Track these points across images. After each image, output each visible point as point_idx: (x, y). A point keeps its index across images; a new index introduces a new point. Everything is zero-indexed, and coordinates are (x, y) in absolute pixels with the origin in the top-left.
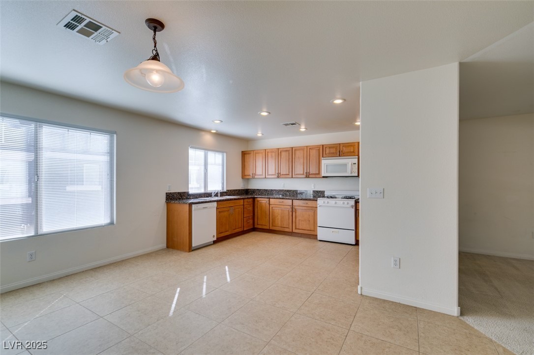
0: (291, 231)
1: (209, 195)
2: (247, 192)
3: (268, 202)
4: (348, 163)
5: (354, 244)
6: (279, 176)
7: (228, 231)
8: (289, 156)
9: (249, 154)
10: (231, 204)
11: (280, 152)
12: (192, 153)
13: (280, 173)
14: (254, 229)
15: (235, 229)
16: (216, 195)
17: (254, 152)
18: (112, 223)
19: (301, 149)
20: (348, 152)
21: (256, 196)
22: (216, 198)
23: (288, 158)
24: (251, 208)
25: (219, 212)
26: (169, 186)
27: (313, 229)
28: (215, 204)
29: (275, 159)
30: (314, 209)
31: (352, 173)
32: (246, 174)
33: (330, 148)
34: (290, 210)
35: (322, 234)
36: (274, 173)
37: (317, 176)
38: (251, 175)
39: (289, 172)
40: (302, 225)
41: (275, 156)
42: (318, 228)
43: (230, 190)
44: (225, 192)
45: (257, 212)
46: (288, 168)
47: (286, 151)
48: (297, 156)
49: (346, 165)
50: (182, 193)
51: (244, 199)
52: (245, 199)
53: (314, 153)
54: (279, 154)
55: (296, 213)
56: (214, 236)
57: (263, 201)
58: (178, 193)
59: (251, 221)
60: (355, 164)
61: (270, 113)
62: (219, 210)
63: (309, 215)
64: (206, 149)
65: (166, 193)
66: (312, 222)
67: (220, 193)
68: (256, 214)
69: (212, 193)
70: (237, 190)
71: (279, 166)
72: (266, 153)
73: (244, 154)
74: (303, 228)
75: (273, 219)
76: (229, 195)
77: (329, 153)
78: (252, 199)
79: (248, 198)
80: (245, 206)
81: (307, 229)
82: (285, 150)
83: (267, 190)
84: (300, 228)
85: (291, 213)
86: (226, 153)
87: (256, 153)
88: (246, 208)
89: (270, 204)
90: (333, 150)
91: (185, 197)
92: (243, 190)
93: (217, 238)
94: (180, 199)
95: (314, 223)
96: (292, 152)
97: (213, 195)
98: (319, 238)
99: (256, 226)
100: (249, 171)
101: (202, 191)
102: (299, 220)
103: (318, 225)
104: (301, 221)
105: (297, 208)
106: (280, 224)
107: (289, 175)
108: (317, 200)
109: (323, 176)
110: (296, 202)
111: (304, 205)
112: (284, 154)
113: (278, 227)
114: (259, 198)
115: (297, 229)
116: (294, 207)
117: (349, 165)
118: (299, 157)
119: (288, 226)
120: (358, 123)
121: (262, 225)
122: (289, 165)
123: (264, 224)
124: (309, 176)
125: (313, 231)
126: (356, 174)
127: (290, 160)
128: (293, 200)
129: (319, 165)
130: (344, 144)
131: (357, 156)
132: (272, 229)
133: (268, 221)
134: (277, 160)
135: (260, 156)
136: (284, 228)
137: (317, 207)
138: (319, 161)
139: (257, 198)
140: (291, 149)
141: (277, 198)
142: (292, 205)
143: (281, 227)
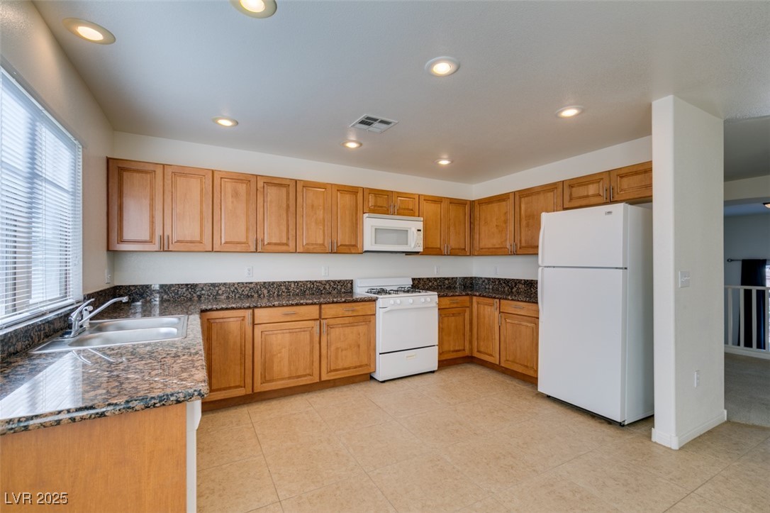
0: (317, 380)
3: (247, 319)
4: (410, 228)
5: (436, 369)
6: (259, 246)
8: (288, 199)
9: (142, 171)
11: (260, 184)
13: (263, 240)
17: (169, 171)
19: (319, 187)
20: (405, 209)
21: (205, 307)
23: (285, 206)
27: (365, 361)
29: (248, 201)
30: (369, 319)
31: (414, 247)
32: (128, 237)
33: (375, 195)
35: (384, 368)
37: (353, 250)
38: (155, 240)
39: (288, 239)
40: (343, 360)
41: (248, 193)
45: (211, 354)
46: (284, 228)
47: (281, 185)
48: (308, 201)
49: (407, 231)
53: (346, 201)
54: (260, 189)
55: (328, 334)
57: (229, 318)
60: (420, 230)
63: (359, 334)
66: (363, 347)
71: (258, 221)
72: (215, 180)
74: (346, 366)
75: (263, 364)
77: (375, 206)
81: (354, 365)
82: (276, 182)
84: (340, 367)
85: (316, 338)
86: (83, 145)
87: (173, 175)
89: (254, 324)
90: (382, 202)
95: (368, 348)
96: (292, 188)
100: (147, 229)
102: (337, 349)
103: (379, 349)
104: (342, 350)
105: (331, 322)
106: (286, 373)
107: (287, 244)
108: (375, 300)
109: (365, 249)
110: (329, 310)
111: (347, 314)
112: (272, 192)
113: (283, 379)
114: (217, 310)
115: (331, 371)
116: (324, 322)
117: (413, 231)
118: (313, 206)
119: (308, 372)
120: (444, 162)
121: (230, 388)
122: (288, 221)
123: (232, 385)
124: (337, 250)
125: (367, 365)
126: (421, 249)
127: (292, 211)
128: (323, 306)
129: (357, 227)
130: (399, 194)
131: (422, 219)
132: (263, 390)
133: (249, 372)
134: (254, 206)
135: (193, 188)
136: (299, 377)
137: (375, 315)
138: (357, 220)
139: (209, 313)
140: (294, 184)
141: (279, 306)
142: (320, 316)
143: (290, 378)
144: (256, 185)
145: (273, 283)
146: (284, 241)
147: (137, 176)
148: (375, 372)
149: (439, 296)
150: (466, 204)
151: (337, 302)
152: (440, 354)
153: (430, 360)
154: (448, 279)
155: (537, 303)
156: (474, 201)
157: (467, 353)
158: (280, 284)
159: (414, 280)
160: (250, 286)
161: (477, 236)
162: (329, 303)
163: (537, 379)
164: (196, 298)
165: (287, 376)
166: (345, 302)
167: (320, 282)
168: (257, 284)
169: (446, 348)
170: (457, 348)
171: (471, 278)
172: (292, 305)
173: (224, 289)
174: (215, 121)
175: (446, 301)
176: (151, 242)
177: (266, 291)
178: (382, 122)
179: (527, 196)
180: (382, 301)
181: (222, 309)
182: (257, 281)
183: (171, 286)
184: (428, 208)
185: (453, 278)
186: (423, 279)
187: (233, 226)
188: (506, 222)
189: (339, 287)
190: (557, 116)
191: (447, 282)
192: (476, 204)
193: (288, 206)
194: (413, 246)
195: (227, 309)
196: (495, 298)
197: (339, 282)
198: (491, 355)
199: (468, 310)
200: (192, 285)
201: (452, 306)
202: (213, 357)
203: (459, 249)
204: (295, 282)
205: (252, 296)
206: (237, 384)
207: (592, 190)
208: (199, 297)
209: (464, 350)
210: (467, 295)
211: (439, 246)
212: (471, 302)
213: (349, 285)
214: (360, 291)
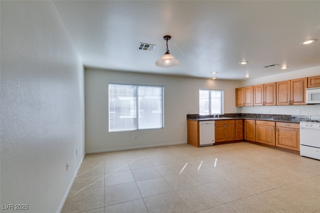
0: (274, 145)
1: (212, 116)
2: (240, 115)
3: (254, 123)
6: (264, 104)
7: (223, 139)
8: (273, 89)
9: (241, 90)
10: (225, 122)
11: (265, 86)
12: (201, 92)
13: (266, 102)
14: (244, 140)
15: (228, 139)
16: (217, 116)
17: (245, 88)
18: (163, 128)
19: (285, 83)
21: (245, 118)
22: (216, 119)
24: (241, 126)
25: (217, 127)
26: (189, 111)
27: (295, 146)
28: (214, 122)
29: (261, 92)
30: (297, 131)
32: (239, 103)
33: (315, 79)
34: (274, 129)
36: (261, 103)
37: (301, 103)
38: (242, 104)
39: (273, 101)
40: (285, 142)
41: (261, 90)
42: (301, 145)
43: (227, 114)
44: (223, 115)
45: (246, 129)
46: (272, 98)
47: (271, 85)
48: (281, 88)
50: (195, 115)
51: (235, 120)
52: (237, 119)
53: (298, 85)
54: (265, 88)
55: (278, 132)
56: (213, 141)
57: (251, 122)
58: (194, 115)
59: (241, 135)
61: (248, 62)
62: (217, 125)
63: (292, 135)
64: (210, 89)
65: (187, 115)
66: (294, 140)
67: (219, 115)
68: (245, 130)
69: (213, 115)
70: (232, 114)
71: (264, 96)
72: (254, 89)
73: (237, 90)
74: (285, 144)
75: (258, 135)
76: (226, 117)
77: (315, 84)
78: (242, 120)
79: (238, 119)
80: (236, 124)
81: (290, 145)
83: (255, 114)
84: (283, 144)
85: (274, 132)
86: (224, 91)
87: (246, 89)
88: (237, 126)
89: (256, 124)
90: (318, 81)
91: (197, 117)
92: (237, 114)
93: (215, 142)
94: (194, 118)
95: (297, 141)
96: (276, 86)
97: (214, 116)
98: (301, 154)
99: (245, 139)
100: (241, 102)
101: (208, 114)
102: (282, 138)
103: (301, 143)
104: (284, 139)
106: (264, 139)
108: (299, 123)
109: (307, 103)
110: (280, 124)
111: (286, 126)
112: (268, 88)
113: (263, 141)
115: (280, 144)
116: (276, 127)
119: (271, 142)
121: (250, 138)
122: (273, 95)
124: (292, 104)
127: (275, 92)
128: (276, 122)
129: (303, 94)
132: (258, 142)
133: (255, 136)
134: (263, 93)
135: (249, 91)
136: (268, 142)
137: (299, 129)
139: (246, 120)
142: (275, 125)
143: (265, 141)
145: (277, 115)
146: (272, 102)
147: (240, 91)
148: (299, 151)
168: (271, 115)
183: (251, 114)
193: (273, 91)
206: (252, 138)
208: (256, 117)
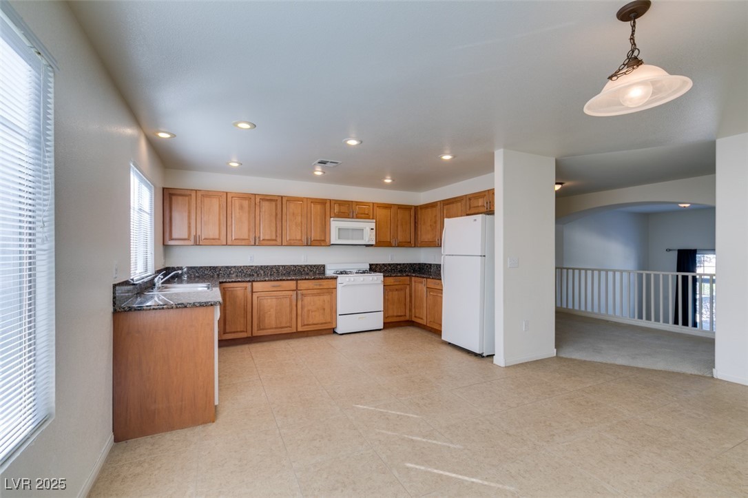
0: (294, 330)
3: (248, 289)
4: (365, 228)
5: (382, 328)
6: (257, 242)
8: (276, 209)
9: (184, 195)
11: (258, 200)
13: (259, 237)
17: (199, 194)
19: (298, 201)
20: (362, 214)
23: (274, 214)
27: (329, 320)
29: (249, 212)
30: (332, 291)
31: (369, 241)
32: (175, 236)
33: (339, 205)
34: (294, 297)
35: (343, 325)
36: (247, 238)
37: (323, 243)
38: (192, 238)
39: (276, 236)
40: (313, 318)
41: (249, 207)
42: (339, 317)
45: (225, 310)
46: (274, 229)
47: (271, 200)
48: (290, 211)
49: (363, 230)
53: (318, 209)
54: (257, 203)
55: (302, 301)
57: (237, 287)
60: (373, 229)
63: (324, 301)
66: (328, 310)
71: (256, 225)
72: (228, 198)
74: (315, 322)
75: (259, 318)
77: (339, 213)
81: (321, 322)
82: (268, 198)
84: (310, 323)
85: (294, 303)
87: (203, 197)
89: (252, 292)
90: (344, 209)
95: (331, 310)
96: (279, 202)
98: (339, 332)
102: (309, 311)
103: (339, 313)
104: (312, 312)
105: (304, 292)
106: (273, 324)
107: (275, 240)
108: (336, 278)
109: (332, 243)
110: (303, 284)
111: (315, 287)
112: (266, 205)
113: (271, 328)
114: (229, 282)
115: (304, 325)
116: (299, 292)
117: (367, 230)
118: (293, 214)
119: (288, 325)
120: (388, 181)
121: (237, 332)
122: (276, 224)
123: (239, 330)
124: (310, 243)
125: (330, 323)
126: (374, 243)
127: (279, 217)
128: (299, 282)
129: (325, 228)
130: (358, 203)
131: (374, 221)
132: (258, 335)
133: (249, 322)
134: (253, 215)
135: (215, 204)
136: (283, 328)
137: (336, 288)
138: (325, 222)
139: (224, 284)
140: (280, 199)
141: (269, 281)
142: (297, 288)
143: (276, 328)
144: (254, 201)
145: (268, 266)
146: (274, 238)
147: (180, 198)
148: (336, 327)
149: (384, 276)
150: (411, 209)
151: (308, 279)
152: (385, 318)
153: (378, 321)
154: (400, 264)
155: (441, 279)
156: (417, 206)
157: (407, 318)
158: (272, 267)
159: (371, 265)
160: (253, 268)
161: (419, 233)
162: (303, 279)
163: (441, 331)
164: (216, 276)
165: (274, 326)
166: (314, 279)
167: (301, 266)
168: (256, 267)
169: (390, 313)
170: (399, 314)
171: (419, 264)
172: (277, 280)
173: (234, 270)
174: (228, 163)
175: (391, 280)
176: (188, 239)
177: (262, 272)
178: (331, 162)
179: (447, 204)
180: (341, 278)
181: (232, 282)
182: (256, 265)
184: (381, 213)
185: (404, 264)
186: (379, 264)
187: (240, 228)
188: (435, 222)
189: (315, 270)
190: (440, 158)
191: (399, 267)
192: (419, 208)
193: (276, 214)
194: (367, 240)
195: (235, 282)
196: (423, 277)
197: (315, 266)
198: (422, 319)
199: (408, 287)
200: (214, 267)
201: (396, 283)
202: (227, 312)
203: (405, 242)
204: (282, 266)
205: (253, 275)
206: (242, 330)
207: (480, 202)
208: (218, 275)
209: (405, 316)
210: (407, 276)
211: (389, 240)
212: (411, 281)
213: (322, 268)
214: (329, 272)
